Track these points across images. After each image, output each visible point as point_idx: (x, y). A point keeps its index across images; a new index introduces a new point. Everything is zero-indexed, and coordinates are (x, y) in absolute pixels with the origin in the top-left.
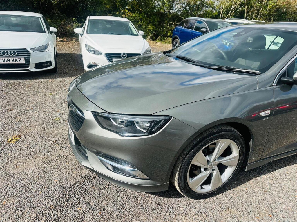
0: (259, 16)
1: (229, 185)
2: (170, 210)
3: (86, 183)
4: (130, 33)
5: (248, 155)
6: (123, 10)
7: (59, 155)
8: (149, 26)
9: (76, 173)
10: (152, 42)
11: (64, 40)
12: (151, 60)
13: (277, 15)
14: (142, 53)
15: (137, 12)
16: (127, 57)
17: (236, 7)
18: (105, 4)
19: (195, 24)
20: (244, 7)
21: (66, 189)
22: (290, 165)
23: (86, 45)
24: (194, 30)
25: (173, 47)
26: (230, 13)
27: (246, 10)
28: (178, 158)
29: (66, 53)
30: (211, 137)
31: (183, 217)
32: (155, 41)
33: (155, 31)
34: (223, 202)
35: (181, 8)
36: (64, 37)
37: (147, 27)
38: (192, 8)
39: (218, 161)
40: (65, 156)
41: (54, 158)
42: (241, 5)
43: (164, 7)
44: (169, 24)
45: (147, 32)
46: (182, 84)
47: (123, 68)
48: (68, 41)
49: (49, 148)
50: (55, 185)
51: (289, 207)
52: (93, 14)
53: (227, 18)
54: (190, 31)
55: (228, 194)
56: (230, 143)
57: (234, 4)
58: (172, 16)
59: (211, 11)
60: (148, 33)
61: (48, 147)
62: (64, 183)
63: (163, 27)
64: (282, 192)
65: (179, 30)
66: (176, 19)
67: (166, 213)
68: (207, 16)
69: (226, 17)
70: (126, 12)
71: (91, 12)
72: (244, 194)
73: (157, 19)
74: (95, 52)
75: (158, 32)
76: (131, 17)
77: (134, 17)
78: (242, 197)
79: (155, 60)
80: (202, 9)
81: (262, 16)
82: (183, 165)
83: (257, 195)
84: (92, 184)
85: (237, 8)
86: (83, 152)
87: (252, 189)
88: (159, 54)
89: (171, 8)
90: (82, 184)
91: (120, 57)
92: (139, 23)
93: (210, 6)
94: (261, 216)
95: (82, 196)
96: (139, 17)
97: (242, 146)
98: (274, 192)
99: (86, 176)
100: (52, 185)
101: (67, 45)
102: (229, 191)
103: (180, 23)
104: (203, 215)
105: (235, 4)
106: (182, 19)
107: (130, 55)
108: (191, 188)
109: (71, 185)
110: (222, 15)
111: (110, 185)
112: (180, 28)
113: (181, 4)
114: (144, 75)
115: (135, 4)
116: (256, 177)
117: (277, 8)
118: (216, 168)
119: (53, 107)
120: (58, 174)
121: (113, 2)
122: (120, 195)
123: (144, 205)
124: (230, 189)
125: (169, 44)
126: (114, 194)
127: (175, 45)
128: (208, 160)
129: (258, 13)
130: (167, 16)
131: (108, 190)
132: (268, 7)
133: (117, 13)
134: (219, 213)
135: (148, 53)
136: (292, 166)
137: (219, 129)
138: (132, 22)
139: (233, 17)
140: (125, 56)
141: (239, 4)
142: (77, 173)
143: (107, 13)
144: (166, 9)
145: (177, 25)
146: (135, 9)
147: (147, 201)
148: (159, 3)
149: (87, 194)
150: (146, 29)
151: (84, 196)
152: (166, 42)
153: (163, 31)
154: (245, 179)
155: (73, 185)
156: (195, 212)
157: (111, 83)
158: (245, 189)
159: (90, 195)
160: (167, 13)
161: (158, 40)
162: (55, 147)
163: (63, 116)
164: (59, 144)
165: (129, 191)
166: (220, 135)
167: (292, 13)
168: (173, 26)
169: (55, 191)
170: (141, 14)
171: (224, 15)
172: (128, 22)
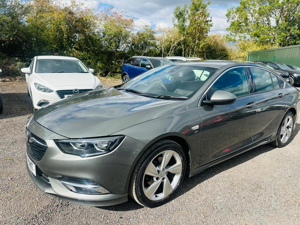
0: (194, 53)
1: (179, 193)
2: (131, 220)
3: (49, 211)
4: (80, 70)
5: (190, 163)
6: (70, 49)
7: (16, 191)
8: (98, 64)
9: (37, 205)
10: (102, 78)
11: (7, 80)
12: (103, 94)
13: (208, 52)
14: (94, 89)
15: (85, 51)
16: (80, 93)
17: (174, 46)
18: (51, 43)
19: (140, 61)
20: (182, 46)
21: (29, 220)
22: (225, 170)
23: (35, 84)
24: (141, 67)
25: (123, 82)
26: (170, 51)
27: (183, 48)
28: (134, 171)
29: (10, 93)
30: (158, 149)
31: (143, 224)
32: (105, 77)
33: (105, 68)
34: (175, 206)
35: (127, 47)
36: (5, 76)
37: (96, 64)
38: (137, 47)
39: (166, 170)
40: (23, 192)
41: (12, 195)
42: (179, 44)
43: (111, 46)
44: (118, 61)
45: (96, 69)
46: (129, 111)
47: (74, 103)
48: (11, 81)
49: (5, 187)
50: (17, 219)
51: (225, 201)
52: (39, 53)
53: (169, 56)
54: (137, 68)
55: (179, 199)
56: (173, 154)
57: (172, 43)
58: (119, 54)
59: (154, 50)
60: (98, 70)
61: (3, 186)
62: (26, 216)
63: (112, 64)
64: (220, 191)
65: (127, 67)
66: (123, 57)
67: (127, 223)
68: (151, 54)
69: (167, 55)
70: (73, 51)
71: (37, 51)
72: (192, 197)
73: (105, 57)
74: (45, 90)
75: (107, 69)
76: (79, 55)
77: (82, 55)
78: (189, 200)
79: (106, 94)
80: (146, 48)
81: (197, 53)
82: (138, 176)
83: (201, 196)
84: (55, 212)
85: (176, 47)
86: (46, 181)
87: (197, 192)
88: (110, 88)
89: (118, 47)
90: (45, 214)
91: (72, 93)
92: (88, 61)
93: (153, 46)
94: (205, 211)
95: (47, 224)
96: (87, 55)
97: (183, 155)
98: (214, 192)
99: (48, 206)
100: (13, 219)
101: (10, 84)
102: (179, 197)
103: (127, 60)
104: (160, 218)
105: (174, 44)
106: (129, 57)
107: (82, 91)
108: (147, 196)
109: (33, 216)
110: (163, 53)
111: (73, 210)
112: (128, 65)
113: (127, 44)
114: (97, 107)
115: (82, 43)
116: (200, 183)
117: (208, 46)
118: (165, 176)
119: (3, 147)
120: (18, 209)
121: (59, 41)
122: (85, 217)
123: (108, 221)
124: (180, 195)
125: (119, 80)
126: (78, 217)
127: (125, 80)
128: (158, 170)
129: (193, 50)
130: (115, 54)
131: (72, 214)
132: (201, 46)
133: (65, 52)
134: (172, 214)
135: (100, 88)
136: (227, 171)
137: (163, 142)
138: (81, 60)
139: (173, 55)
140: (77, 92)
141: (177, 44)
142: (39, 204)
143: (53, 52)
144: (113, 48)
145: (124, 62)
146: (83, 48)
147: (110, 217)
148: (106, 42)
149: (51, 221)
150: (96, 67)
151: (48, 223)
152: (116, 77)
153: (112, 68)
154: (192, 185)
155: (36, 216)
156: (152, 218)
157: (65, 116)
158: (192, 194)
159: (55, 222)
160: (114, 52)
161: (108, 76)
162: (10, 184)
163: (16, 154)
164: (15, 182)
165: (92, 212)
166: (164, 147)
167: (219, 50)
168: (121, 64)
169: (17, 224)
170: (89, 52)
171: (166, 53)
172: (77, 60)
